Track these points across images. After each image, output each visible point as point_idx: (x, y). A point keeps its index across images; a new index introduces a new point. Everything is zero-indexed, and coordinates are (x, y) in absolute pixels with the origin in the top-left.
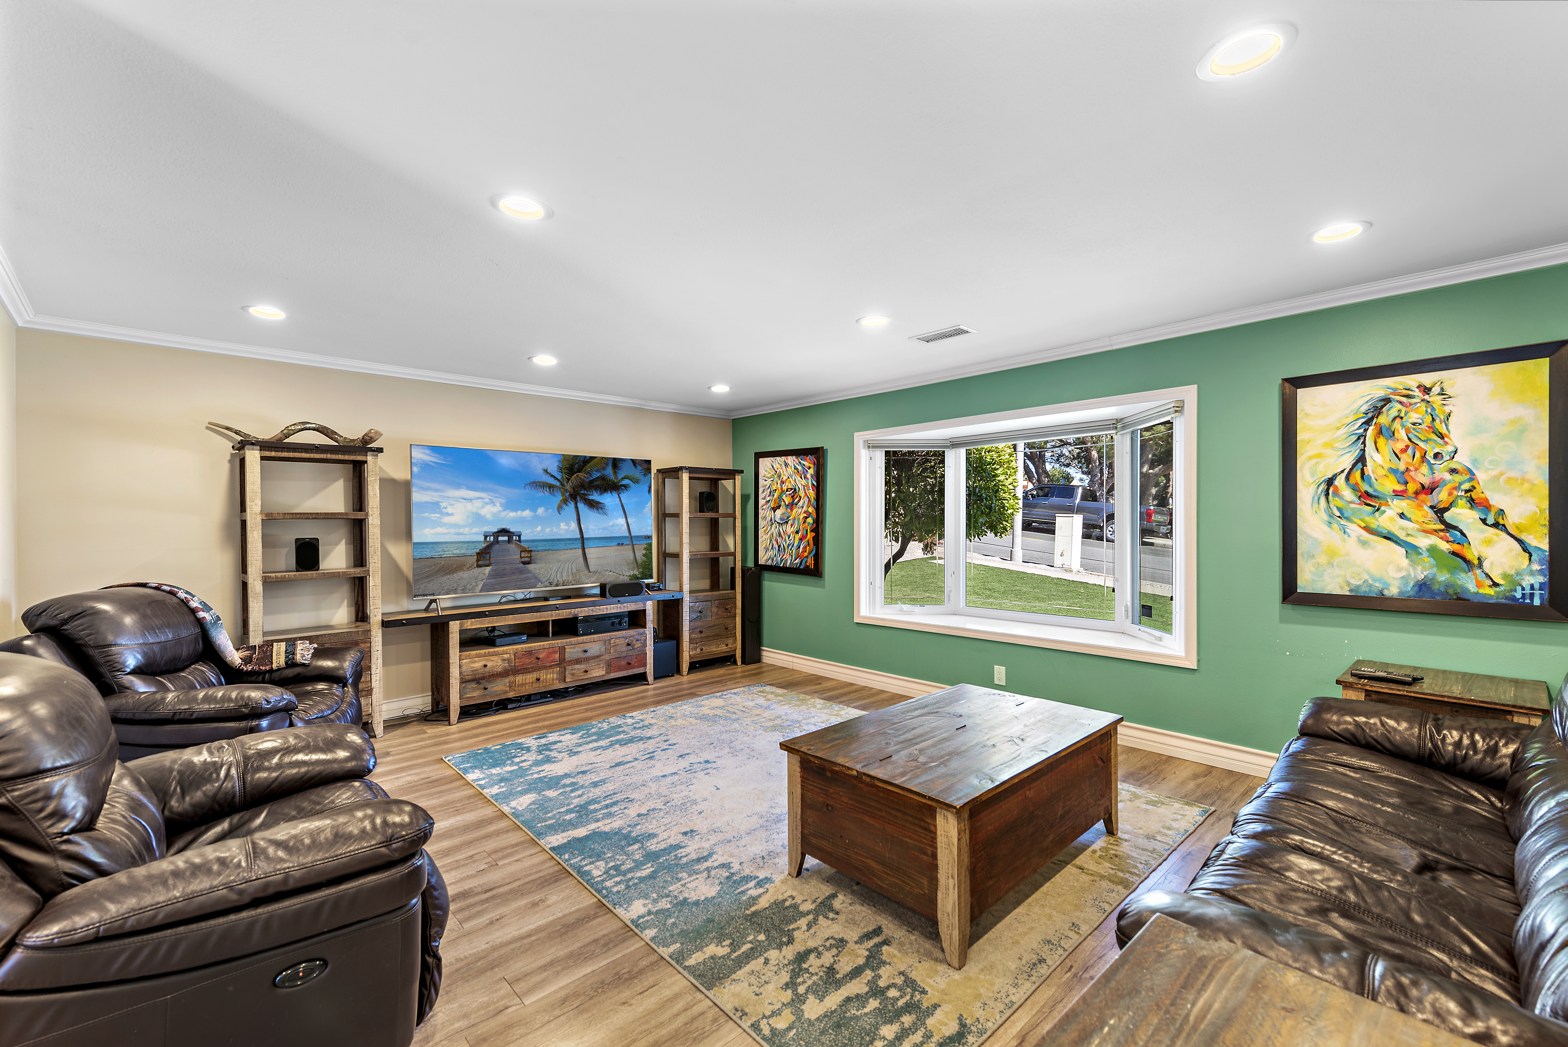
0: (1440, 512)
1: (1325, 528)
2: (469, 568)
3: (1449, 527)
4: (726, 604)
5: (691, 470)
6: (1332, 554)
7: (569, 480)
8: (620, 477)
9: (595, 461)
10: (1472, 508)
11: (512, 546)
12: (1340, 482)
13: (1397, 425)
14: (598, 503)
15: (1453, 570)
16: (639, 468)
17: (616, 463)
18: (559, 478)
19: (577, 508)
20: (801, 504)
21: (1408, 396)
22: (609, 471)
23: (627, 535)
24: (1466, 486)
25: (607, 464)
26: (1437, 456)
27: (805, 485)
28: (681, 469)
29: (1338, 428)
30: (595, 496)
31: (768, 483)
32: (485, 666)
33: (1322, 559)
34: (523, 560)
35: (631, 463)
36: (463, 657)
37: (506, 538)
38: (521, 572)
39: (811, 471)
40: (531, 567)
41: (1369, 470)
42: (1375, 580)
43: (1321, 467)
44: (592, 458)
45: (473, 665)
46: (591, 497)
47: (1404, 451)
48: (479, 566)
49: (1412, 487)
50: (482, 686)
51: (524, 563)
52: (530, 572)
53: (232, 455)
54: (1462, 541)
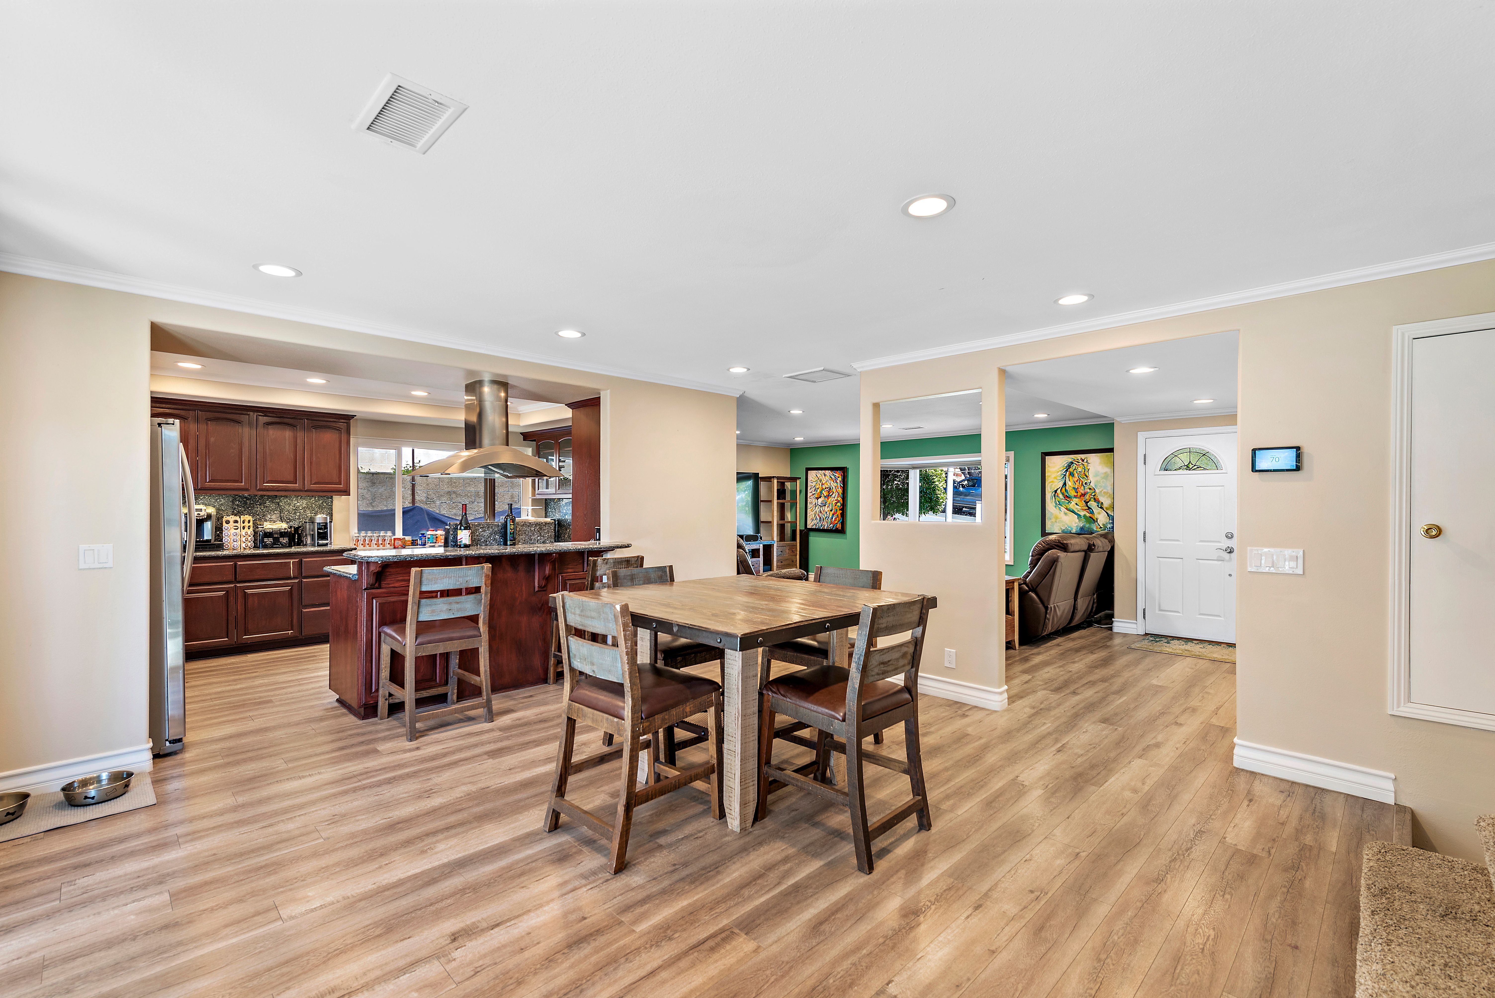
0: (1087, 503)
3: (1089, 508)
4: (792, 548)
5: (778, 478)
6: (1056, 518)
10: (1095, 502)
12: (1059, 491)
13: (1075, 472)
15: (1090, 523)
20: (833, 496)
21: (1078, 462)
24: (1093, 494)
26: (1086, 483)
27: (836, 486)
28: (774, 477)
31: (814, 484)
33: (1053, 520)
39: (840, 479)
41: (1067, 487)
43: (1053, 486)
47: (1077, 481)
49: (1079, 494)
54: (1092, 513)
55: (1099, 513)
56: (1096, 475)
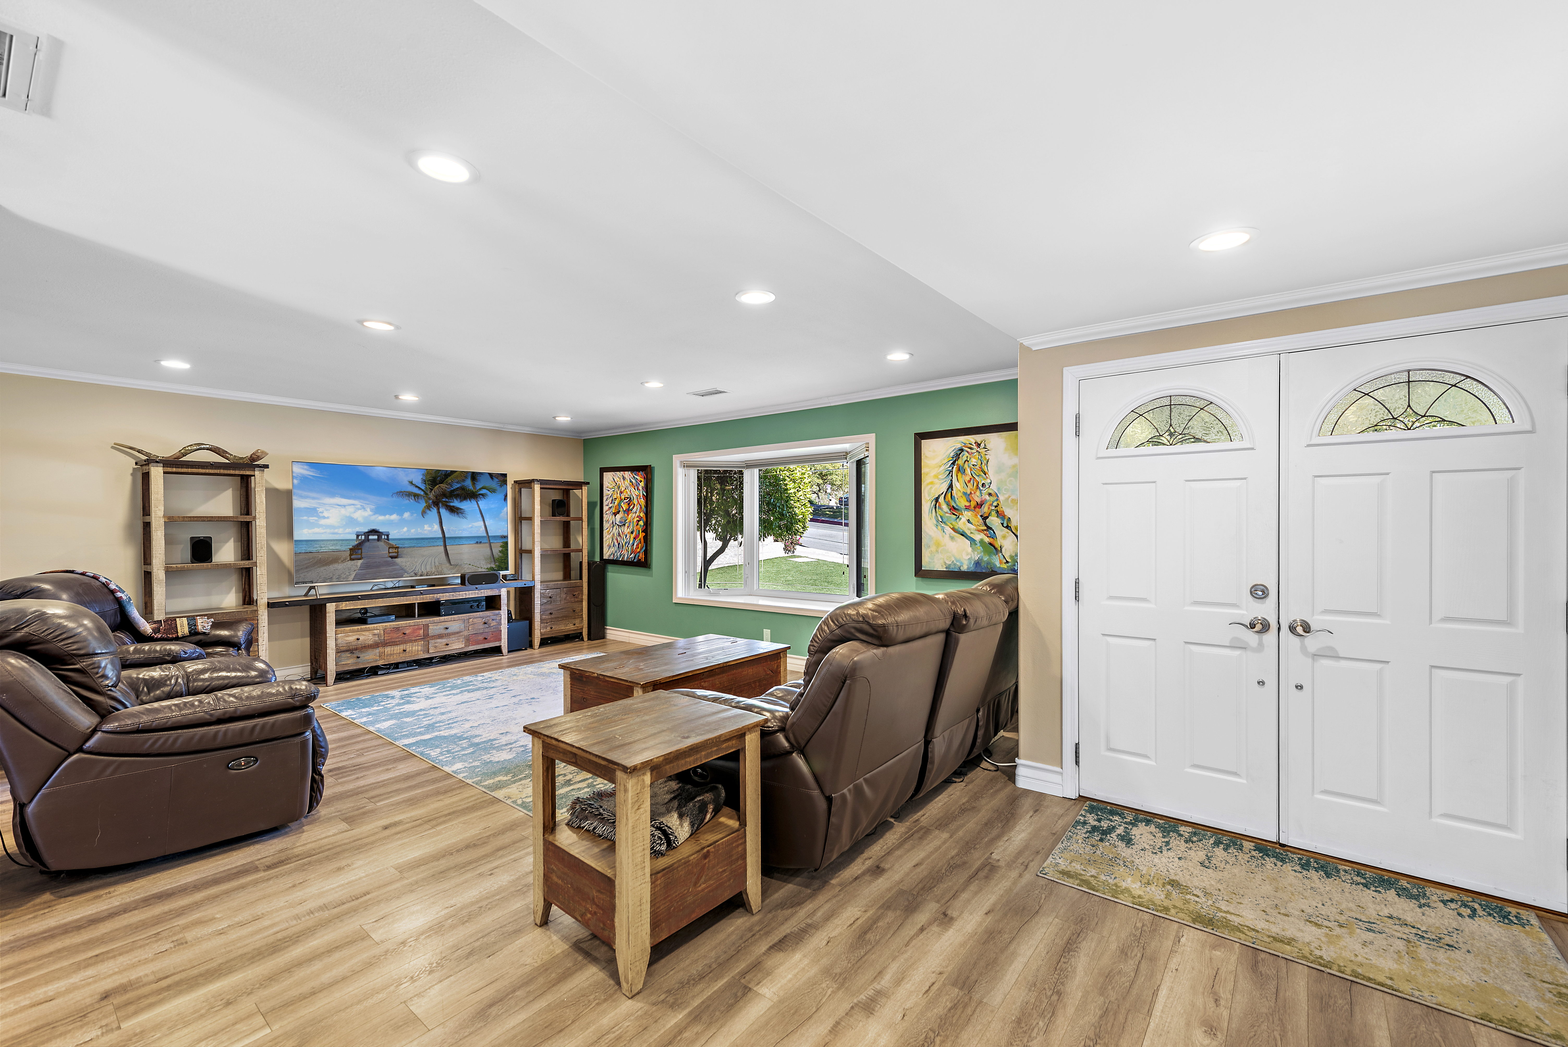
0: (985, 518)
1: (935, 528)
2: (344, 561)
3: (989, 528)
4: (574, 591)
5: (542, 482)
6: (938, 545)
7: (432, 490)
8: (478, 488)
9: (455, 474)
10: (997, 517)
11: (381, 544)
12: (941, 500)
13: (966, 466)
14: (458, 509)
15: (990, 554)
16: (496, 480)
17: (474, 476)
18: (423, 488)
19: (439, 512)
20: (634, 510)
21: (971, 448)
22: (468, 483)
23: (485, 535)
24: (995, 504)
25: (466, 477)
26: (983, 484)
27: (637, 494)
28: (533, 481)
29: (940, 466)
30: (456, 503)
31: (610, 493)
32: (358, 639)
33: (933, 548)
34: (391, 555)
35: (489, 476)
36: (338, 632)
37: (376, 537)
38: (388, 564)
39: (642, 484)
40: (398, 560)
41: (954, 492)
42: (957, 561)
43: (933, 490)
44: (453, 472)
45: (347, 639)
46: (452, 504)
47: (969, 481)
48: (351, 559)
49: (973, 504)
50: (355, 655)
51: (392, 557)
52: (397, 565)
53: (134, 469)
54: (993, 536)
55: (1004, 537)
56: (999, 470)
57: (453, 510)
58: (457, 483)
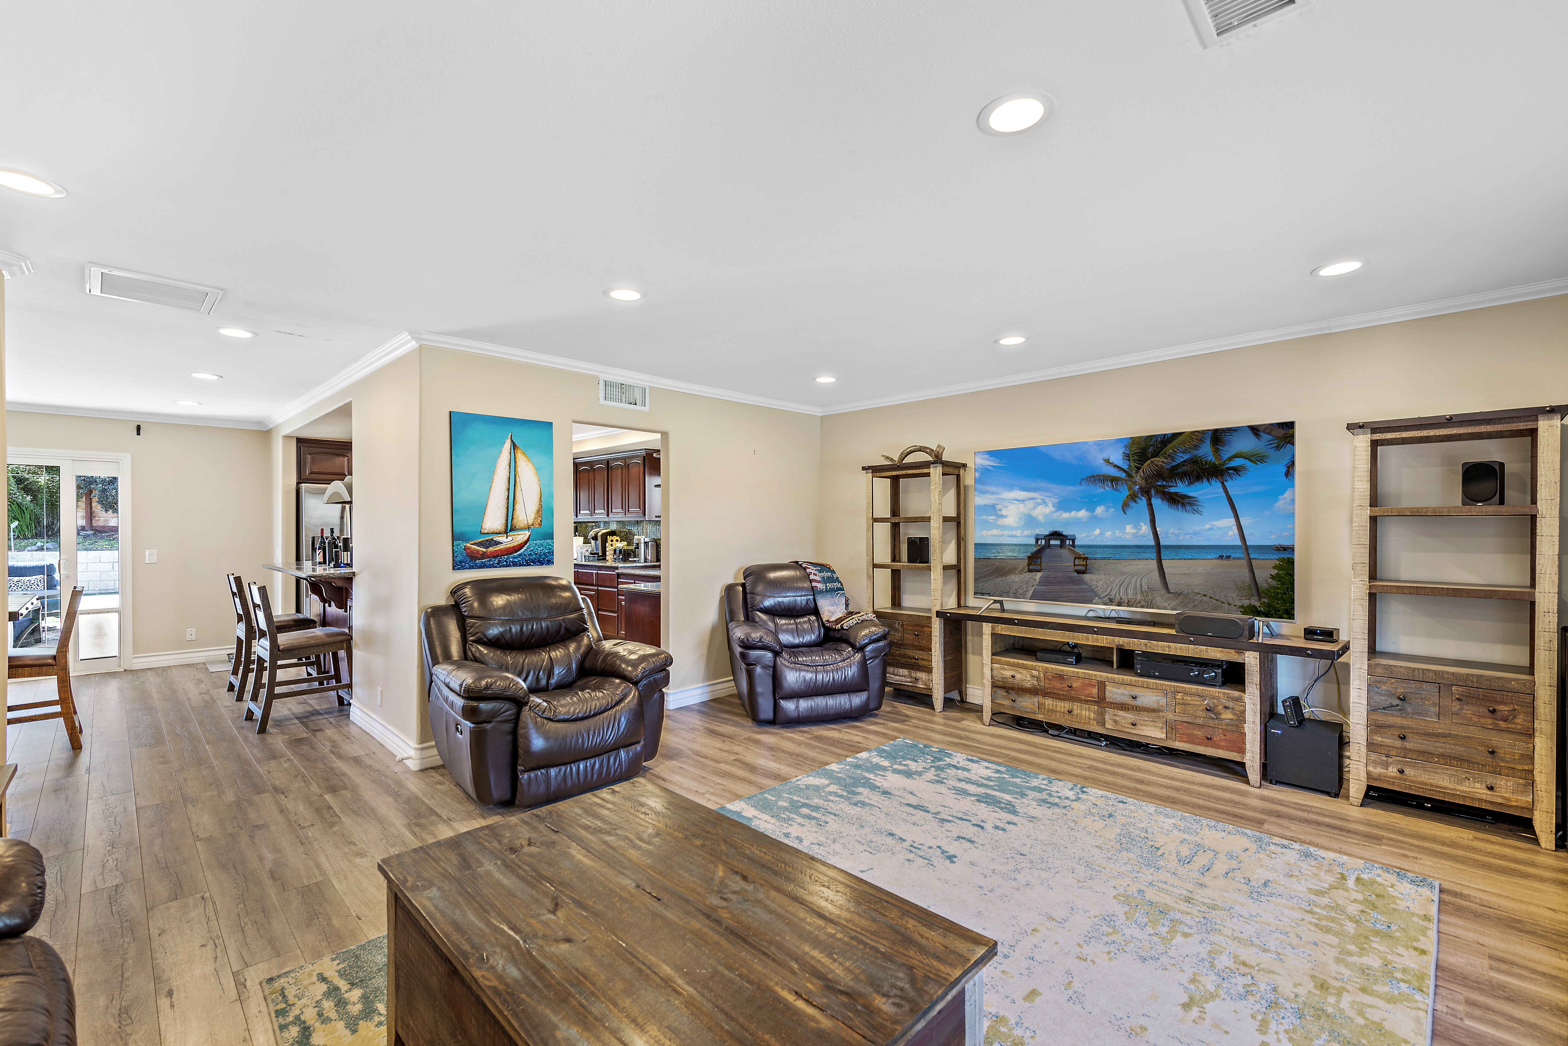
2: (1021, 572)
4: (1494, 701)
7: (1139, 469)
8: (1225, 456)
9: (1180, 438)
11: (1065, 552)
14: (1184, 497)
16: (1266, 437)
17: (1218, 437)
18: (1125, 468)
19: (1150, 505)
22: (1206, 451)
23: (1239, 543)
25: (1201, 441)
30: (1181, 488)
32: (1013, 677)
34: (1077, 568)
35: (1250, 432)
36: (994, 661)
37: (1058, 542)
38: (1073, 581)
40: (1087, 577)
44: (1175, 435)
45: (1003, 672)
46: (1173, 490)
48: (1030, 571)
50: (1011, 697)
51: (1078, 572)
52: (1084, 583)
57: (1176, 500)
58: (1184, 452)
